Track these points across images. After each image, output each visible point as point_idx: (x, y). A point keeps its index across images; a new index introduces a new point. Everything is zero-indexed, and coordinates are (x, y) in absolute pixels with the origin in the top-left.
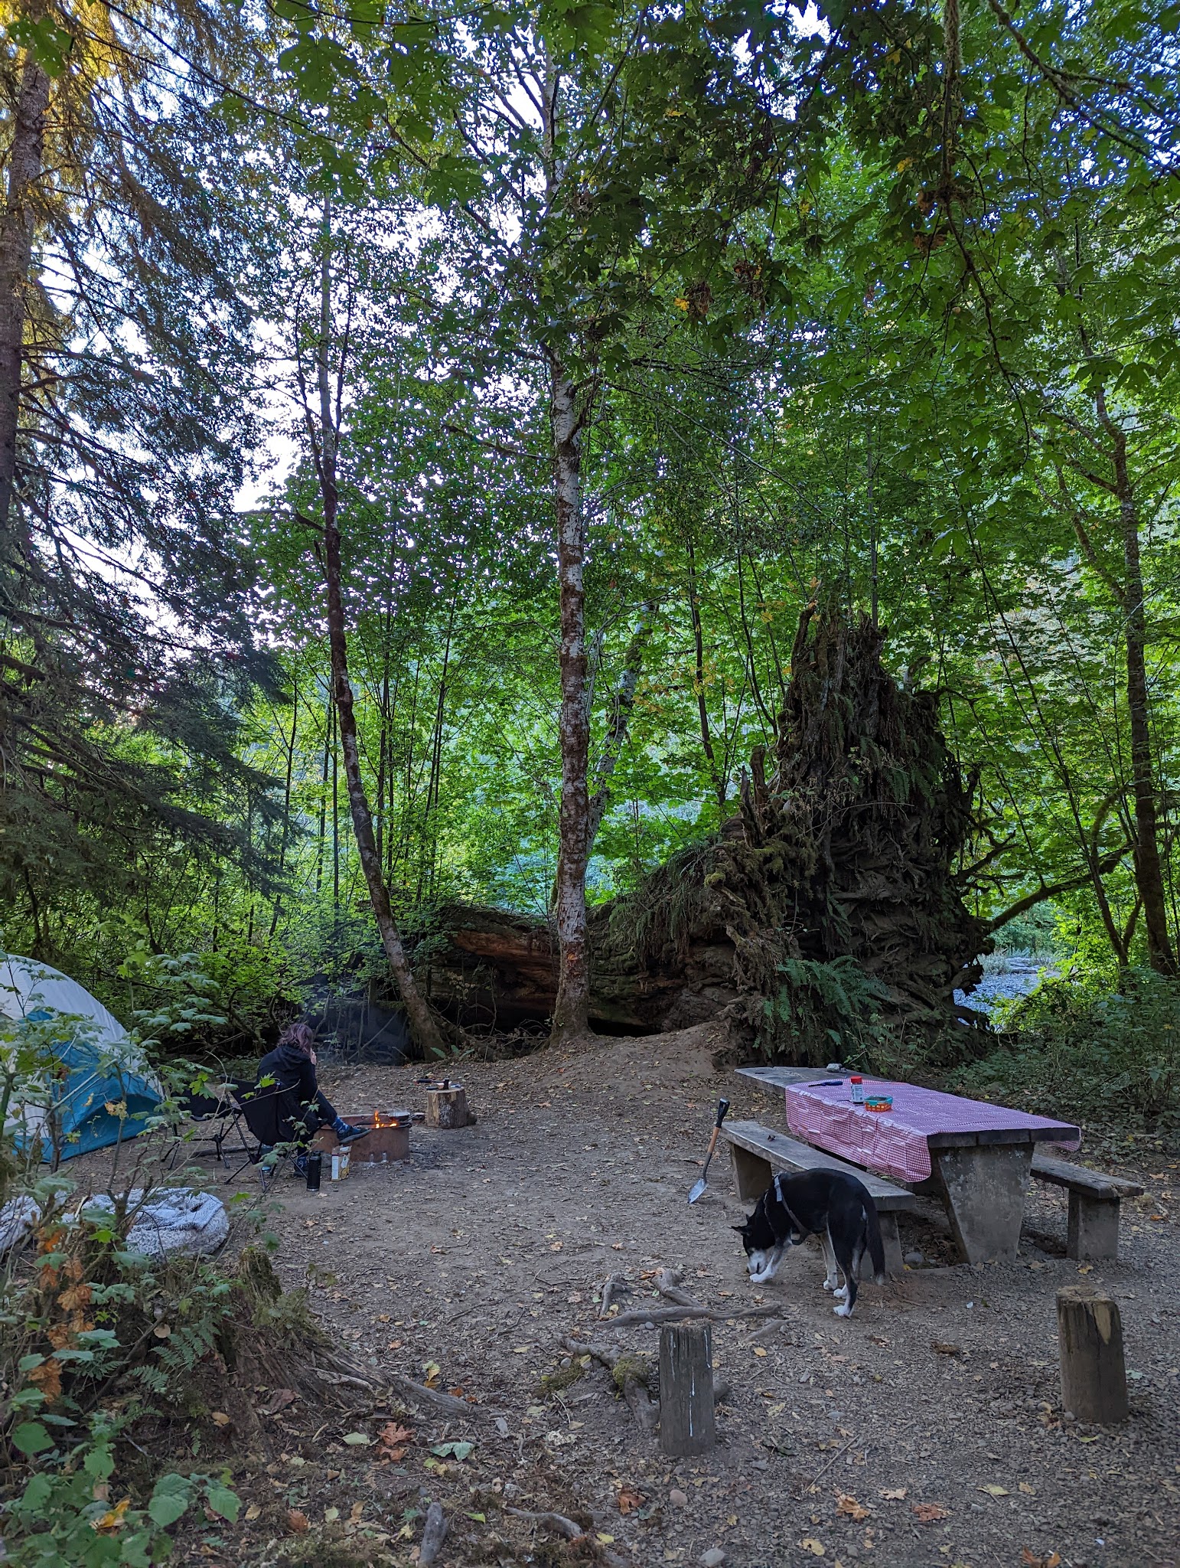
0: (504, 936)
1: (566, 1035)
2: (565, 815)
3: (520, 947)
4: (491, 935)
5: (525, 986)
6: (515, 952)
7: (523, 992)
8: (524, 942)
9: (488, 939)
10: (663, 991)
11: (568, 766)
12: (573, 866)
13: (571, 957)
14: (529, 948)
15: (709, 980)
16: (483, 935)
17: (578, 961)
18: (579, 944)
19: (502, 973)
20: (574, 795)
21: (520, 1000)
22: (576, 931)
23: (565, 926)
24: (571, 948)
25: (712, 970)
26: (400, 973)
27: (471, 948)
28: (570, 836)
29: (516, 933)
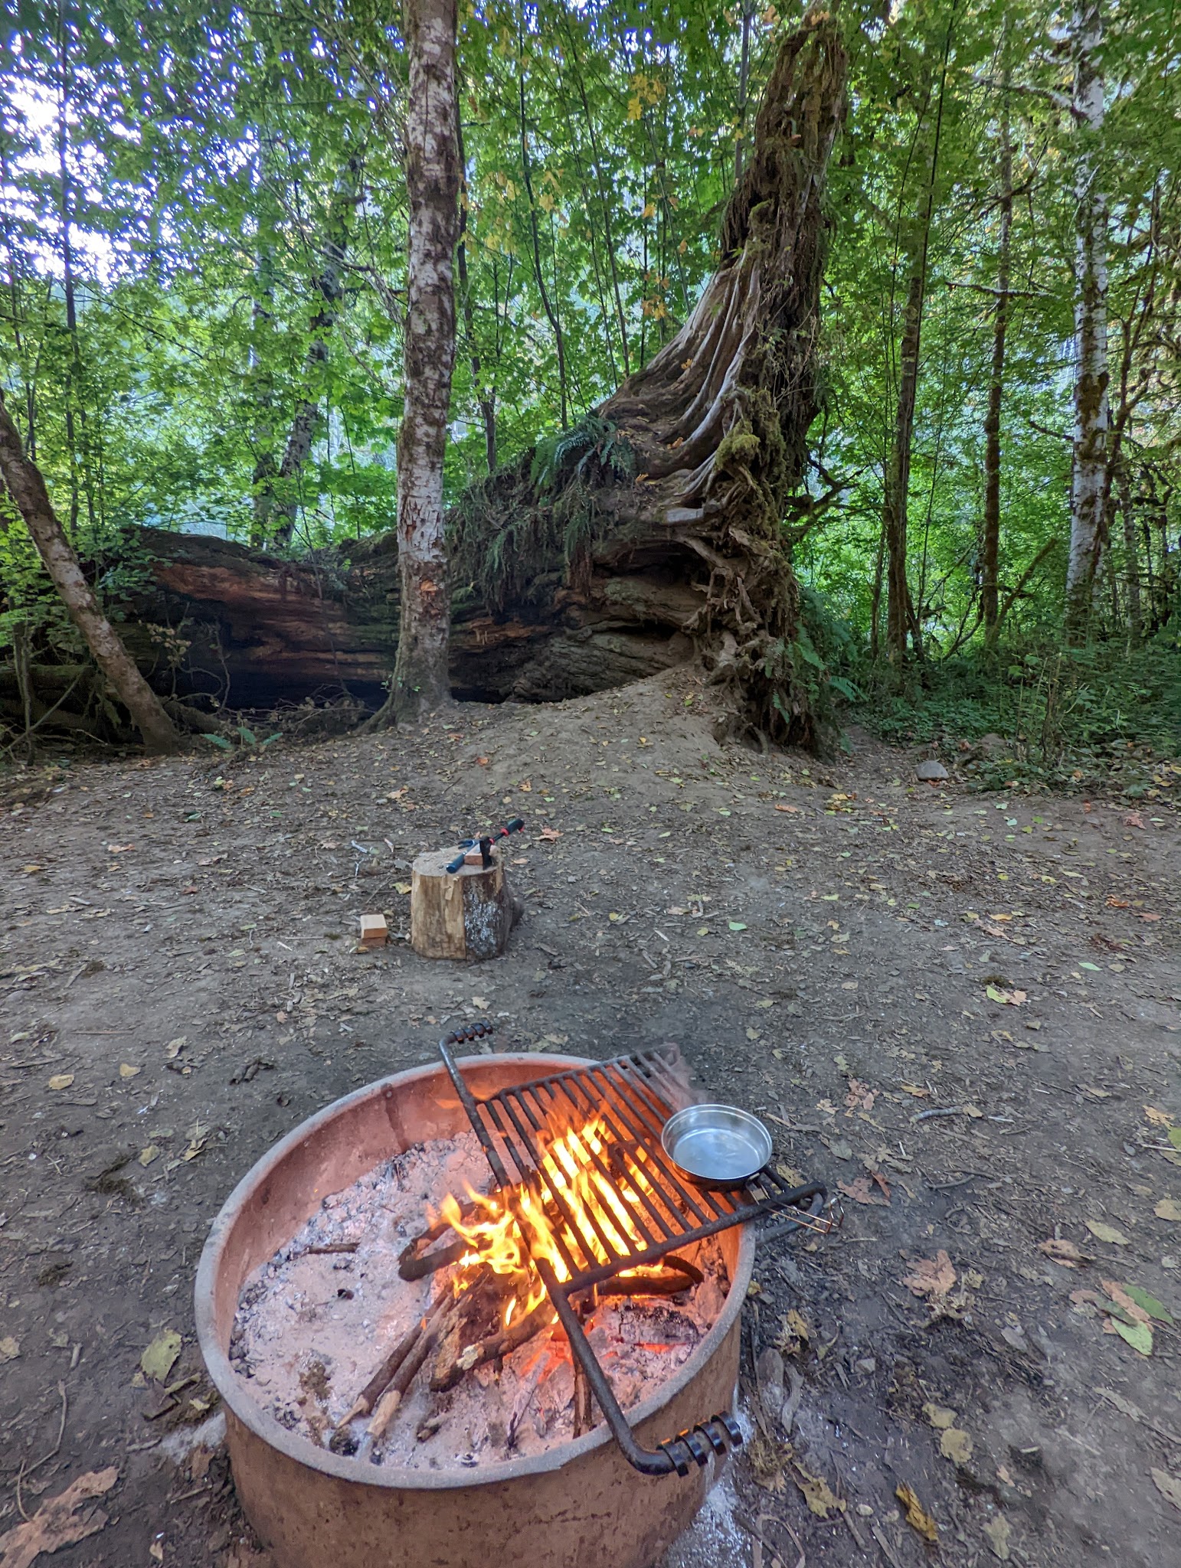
0: (241, 573)
1: (424, 705)
2: (420, 329)
3: (266, 588)
4: (218, 571)
5: (263, 644)
6: (257, 595)
7: (261, 652)
8: (273, 581)
9: (214, 577)
10: (509, 644)
11: (427, 228)
12: (432, 431)
13: (426, 587)
14: (282, 589)
15: (604, 625)
16: (205, 570)
17: (438, 593)
18: (440, 565)
19: (227, 627)
20: (437, 290)
21: (259, 662)
22: (435, 545)
23: (416, 535)
24: (425, 572)
25: (613, 611)
26: (87, 617)
27: (184, 589)
28: (428, 372)
29: (261, 569)
